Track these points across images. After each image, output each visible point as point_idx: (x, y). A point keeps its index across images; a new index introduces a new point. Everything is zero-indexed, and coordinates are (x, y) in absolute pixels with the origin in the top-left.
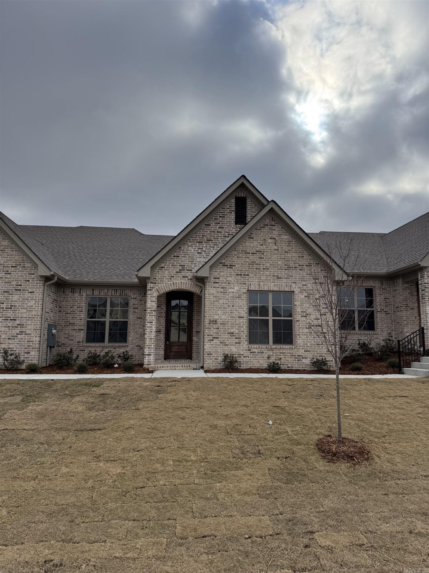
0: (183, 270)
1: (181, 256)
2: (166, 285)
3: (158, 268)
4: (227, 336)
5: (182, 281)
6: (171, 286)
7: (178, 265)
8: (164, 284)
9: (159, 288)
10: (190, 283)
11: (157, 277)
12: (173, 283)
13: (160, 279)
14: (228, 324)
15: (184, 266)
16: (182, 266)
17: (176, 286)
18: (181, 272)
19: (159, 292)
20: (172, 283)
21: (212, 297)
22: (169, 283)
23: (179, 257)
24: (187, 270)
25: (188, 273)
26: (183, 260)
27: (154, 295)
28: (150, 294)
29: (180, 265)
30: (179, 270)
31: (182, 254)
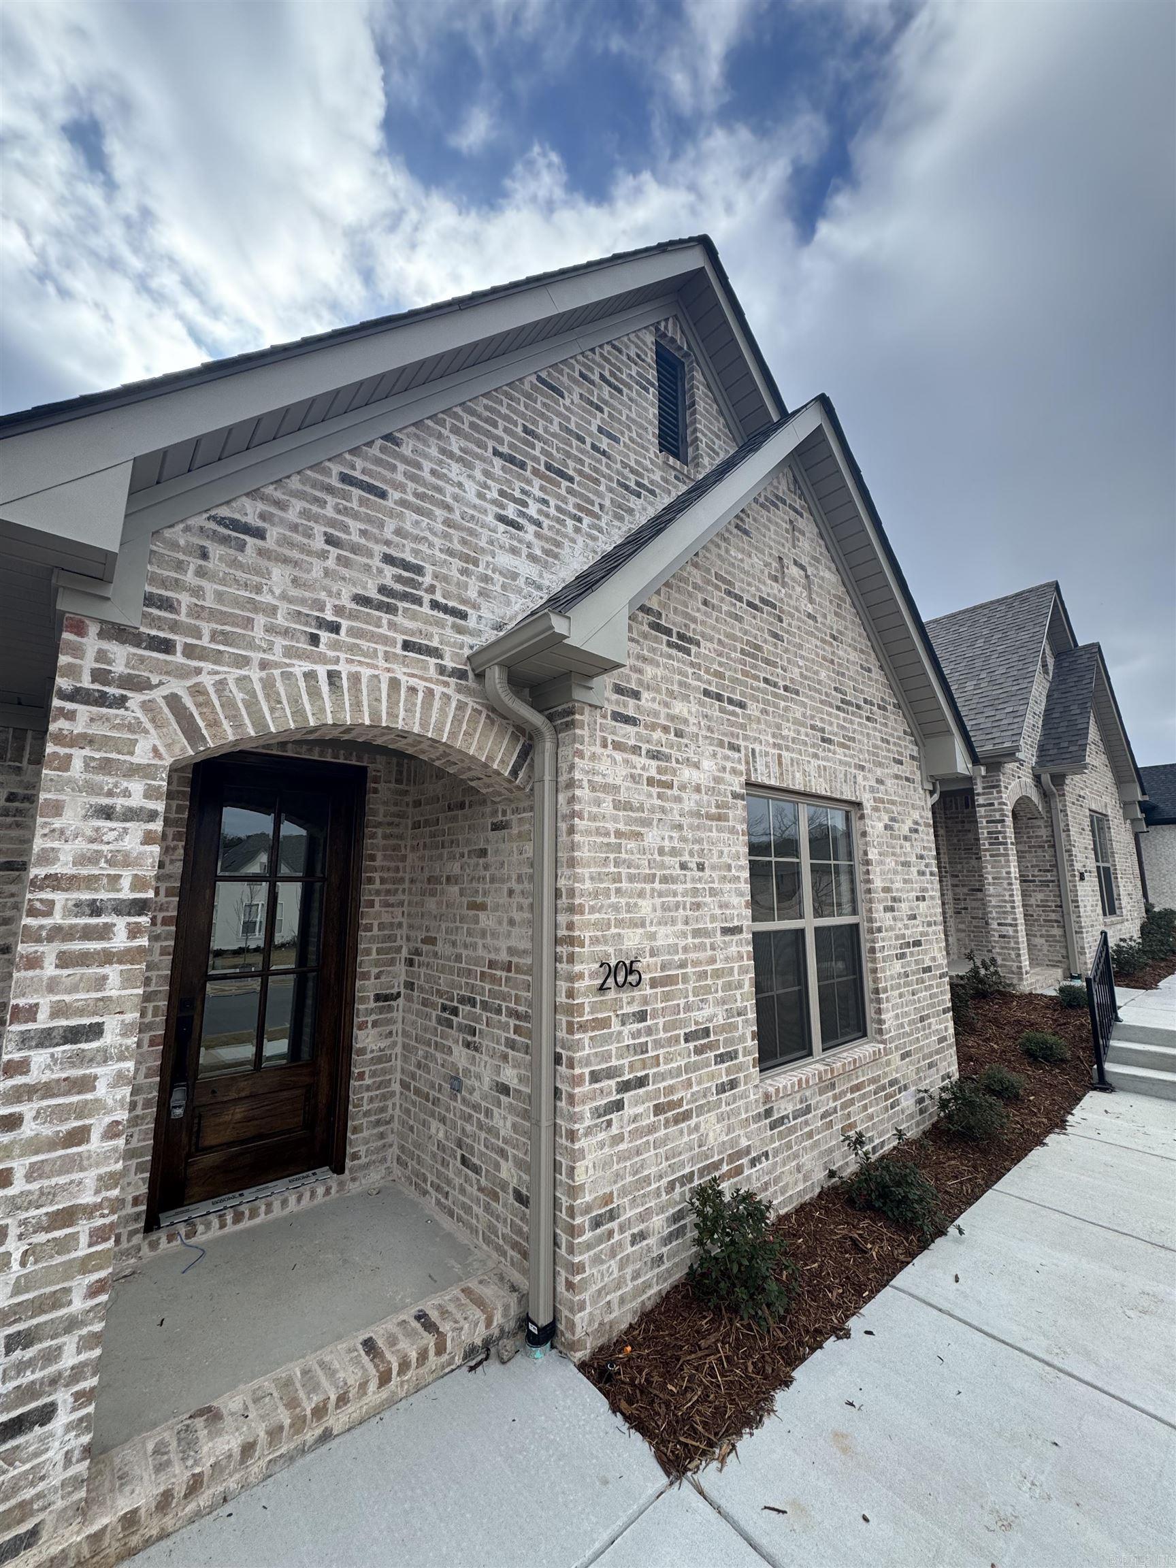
0: (405, 597)
1: (395, 495)
2: (268, 684)
3: (200, 521)
4: (683, 1054)
5: (400, 672)
6: (314, 693)
7: (379, 549)
8: (255, 674)
9: (197, 691)
10: (456, 697)
11: (185, 599)
12: (333, 676)
13: (213, 615)
14: (685, 979)
15: (419, 570)
16: (406, 566)
17: (357, 705)
18: (391, 609)
19: (191, 732)
20: (322, 671)
21: (607, 807)
22: (300, 668)
23: (383, 495)
24: (435, 605)
25: (440, 624)
26: (408, 526)
27: (141, 755)
28: (86, 740)
29: (389, 559)
30: (383, 589)
31: (400, 487)
